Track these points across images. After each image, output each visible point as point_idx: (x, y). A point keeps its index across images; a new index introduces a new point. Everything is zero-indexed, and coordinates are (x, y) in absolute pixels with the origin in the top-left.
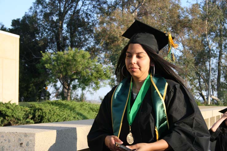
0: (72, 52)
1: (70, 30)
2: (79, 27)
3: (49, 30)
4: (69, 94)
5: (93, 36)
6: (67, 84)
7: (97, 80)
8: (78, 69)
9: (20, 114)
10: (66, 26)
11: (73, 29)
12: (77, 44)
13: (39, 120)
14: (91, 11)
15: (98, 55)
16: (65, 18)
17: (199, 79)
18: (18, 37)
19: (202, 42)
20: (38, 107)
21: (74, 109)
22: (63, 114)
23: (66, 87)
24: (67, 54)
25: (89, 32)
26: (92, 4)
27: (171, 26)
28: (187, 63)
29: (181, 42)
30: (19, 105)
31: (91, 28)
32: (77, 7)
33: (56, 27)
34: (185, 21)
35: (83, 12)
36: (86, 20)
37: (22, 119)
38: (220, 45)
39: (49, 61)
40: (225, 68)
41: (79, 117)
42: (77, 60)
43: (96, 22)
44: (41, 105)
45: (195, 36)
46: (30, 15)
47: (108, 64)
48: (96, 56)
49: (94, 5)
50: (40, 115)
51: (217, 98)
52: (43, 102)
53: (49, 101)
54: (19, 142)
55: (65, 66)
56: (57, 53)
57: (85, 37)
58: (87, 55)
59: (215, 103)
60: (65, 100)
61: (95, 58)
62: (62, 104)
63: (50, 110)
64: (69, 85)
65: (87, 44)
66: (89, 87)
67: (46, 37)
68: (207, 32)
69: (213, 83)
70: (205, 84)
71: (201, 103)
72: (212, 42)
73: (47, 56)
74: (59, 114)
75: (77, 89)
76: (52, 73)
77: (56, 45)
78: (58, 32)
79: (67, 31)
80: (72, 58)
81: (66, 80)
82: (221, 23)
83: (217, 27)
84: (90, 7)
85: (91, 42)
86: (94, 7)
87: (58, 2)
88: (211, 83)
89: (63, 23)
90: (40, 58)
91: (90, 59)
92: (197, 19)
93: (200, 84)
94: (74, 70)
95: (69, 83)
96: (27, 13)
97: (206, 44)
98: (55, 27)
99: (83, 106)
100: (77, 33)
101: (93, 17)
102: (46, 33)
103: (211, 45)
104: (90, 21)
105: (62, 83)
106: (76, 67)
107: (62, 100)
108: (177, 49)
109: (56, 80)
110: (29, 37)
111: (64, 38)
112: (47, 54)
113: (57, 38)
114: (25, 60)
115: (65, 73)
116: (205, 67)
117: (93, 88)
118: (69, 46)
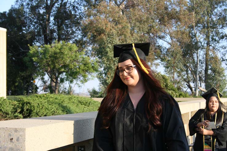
0: (59, 45)
1: (57, 23)
2: (66, 20)
3: (35, 22)
4: (57, 87)
5: (81, 29)
6: (55, 77)
7: (85, 73)
8: (65, 62)
9: (8, 108)
10: (53, 19)
11: (60, 22)
12: (64, 37)
13: (28, 114)
14: (78, 3)
16: (52, 11)
17: (187, 71)
18: (5, 30)
19: (189, 34)
20: (26, 101)
21: (62, 102)
23: (54, 80)
24: (55, 46)
25: (76, 24)
27: (159, 18)
28: (175, 55)
29: (168, 34)
30: (7, 99)
31: (79, 21)
33: (42, 21)
34: (173, 12)
35: (70, 5)
36: (73, 12)
37: (10, 113)
38: (208, 37)
39: (36, 54)
42: (64, 53)
43: (83, 15)
44: (29, 98)
46: (16, 8)
47: (96, 57)
48: (84, 49)
50: (29, 109)
51: (205, 90)
52: (31, 96)
53: (37, 95)
54: (9, 137)
55: (52, 59)
56: (44, 46)
57: (73, 29)
58: (74, 47)
60: (53, 93)
61: (82, 51)
62: (50, 98)
63: (38, 104)
64: (57, 79)
65: (75, 36)
66: (76, 80)
67: (33, 30)
68: (194, 24)
69: (200, 75)
70: (193, 76)
71: (190, 95)
72: (200, 34)
73: (34, 50)
74: (47, 108)
75: (64, 82)
76: (39, 67)
77: (43, 39)
78: (45, 25)
79: (54, 24)
80: (59, 51)
82: (208, 14)
83: (205, 19)
85: (79, 35)
89: (50, 16)
90: (28, 51)
91: (78, 52)
92: (185, 11)
93: (188, 76)
94: (62, 63)
96: (13, 6)
97: (194, 35)
99: (72, 99)
100: (63, 25)
101: (80, 9)
102: (33, 26)
103: (199, 36)
104: (77, 13)
105: (50, 77)
106: (64, 60)
107: (50, 94)
108: (165, 41)
109: (43, 73)
110: (16, 30)
111: (52, 31)
112: (35, 47)
113: (44, 31)
114: (12, 53)
115: (53, 66)
116: (192, 59)
117: (81, 81)
118: (56, 38)
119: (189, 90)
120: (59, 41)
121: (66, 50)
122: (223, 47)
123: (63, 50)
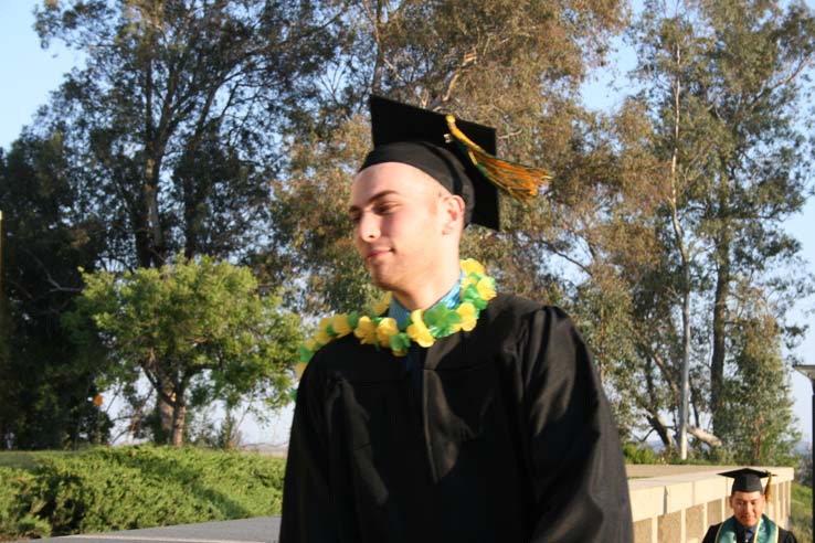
0: (191, 270)
1: (185, 191)
2: (218, 180)
3: (108, 190)
4: (181, 422)
5: (269, 214)
6: (173, 386)
7: (282, 372)
8: (212, 331)
10: (172, 178)
11: (196, 188)
13: (70, 520)
14: (261, 123)
15: (284, 282)
16: (168, 148)
17: (648, 369)
19: (656, 237)
20: (64, 470)
21: (195, 477)
22: (156, 494)
23: (169, 394)
24: (174, 275)
25: (254, 197)
26: (266, 99)
28: (605, 312)
29: (582, 236)
31: (262, 185)
32: (212, 108)
33: (133, 181)
34: (597, 160)
35: (231, 128)
36: (242, 155)
37: (5, 514)
38: (722, 247)
39: (107, 301)
40: (738, 328)
41: (214, 508)
42: (208, 298)
43: (278, 163)
44: (76, 461)
45: (633, 214)
46: (38, 138)
47: (321, 314)
48: (280, 284)
49: (272, 101)
50: (74, 500)
51: (710, 437)
52: (84, 453)
53: (105, 448)
55: (164, 320)
56: (136, 272)
57: (240, 214)
58: (245, 279)
59: (706, 453)
60: (165, 443)
61: (273, 291)
62: (152, 460)
63: (109, 483)
64: (179, 390)
65: (248, 239)
66: (251, 394)
67: (98, 215)
68: (674, 200)
69: (697, 383)
70: (671, 388)
71: (659, 456)
72: (694, 238)
73: (100, 285)
74: (142, 497)
75: (208, 404)
76: (117, 347)
77: (134, 246)
78: (142, 197)
79: (174, 196)
80: (191, 292)
81: (171, 371)
82: (723, 166)
83: (712, 183)
84: (257, 109)
85: (261, 236)
86: (271, 109)
87: (142, 91)
88: (690, 384)
89: (161, 167)
90: (77, 290)
91: (257, 296)
92: (641, 155)
93: (650, 386)
94: (199, 336)
95: (180, 380)
96: (29, 131)
97: (674, 241)
98: (129, 181)
99: (230, 465)
100: (208, 200)
101: (268, 144)
102: (96, 203)
103: (691, 245)
104: (257, 158)
105: (153, 383)
106: (207, 323)
107: (155, 447)
108: (571, 260)
109: (131, 369)
110: (37, 215)
111: (164, 220)
112: (103, 276)
113: (139, 221)
114: (21, 299)
115: (165, 347)
116: (666, 326)
117: (267, 399)
118: (181, 247)
119: (655, 437)
120: (189, 255)
121: (216, 288)
122: (778, 285)
123: (206, 288)
